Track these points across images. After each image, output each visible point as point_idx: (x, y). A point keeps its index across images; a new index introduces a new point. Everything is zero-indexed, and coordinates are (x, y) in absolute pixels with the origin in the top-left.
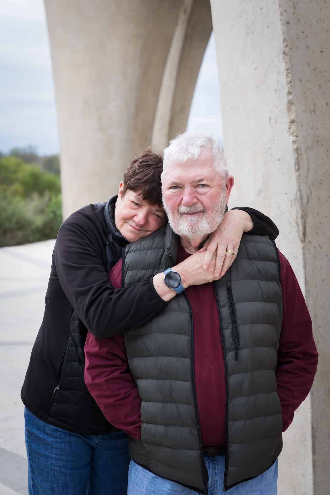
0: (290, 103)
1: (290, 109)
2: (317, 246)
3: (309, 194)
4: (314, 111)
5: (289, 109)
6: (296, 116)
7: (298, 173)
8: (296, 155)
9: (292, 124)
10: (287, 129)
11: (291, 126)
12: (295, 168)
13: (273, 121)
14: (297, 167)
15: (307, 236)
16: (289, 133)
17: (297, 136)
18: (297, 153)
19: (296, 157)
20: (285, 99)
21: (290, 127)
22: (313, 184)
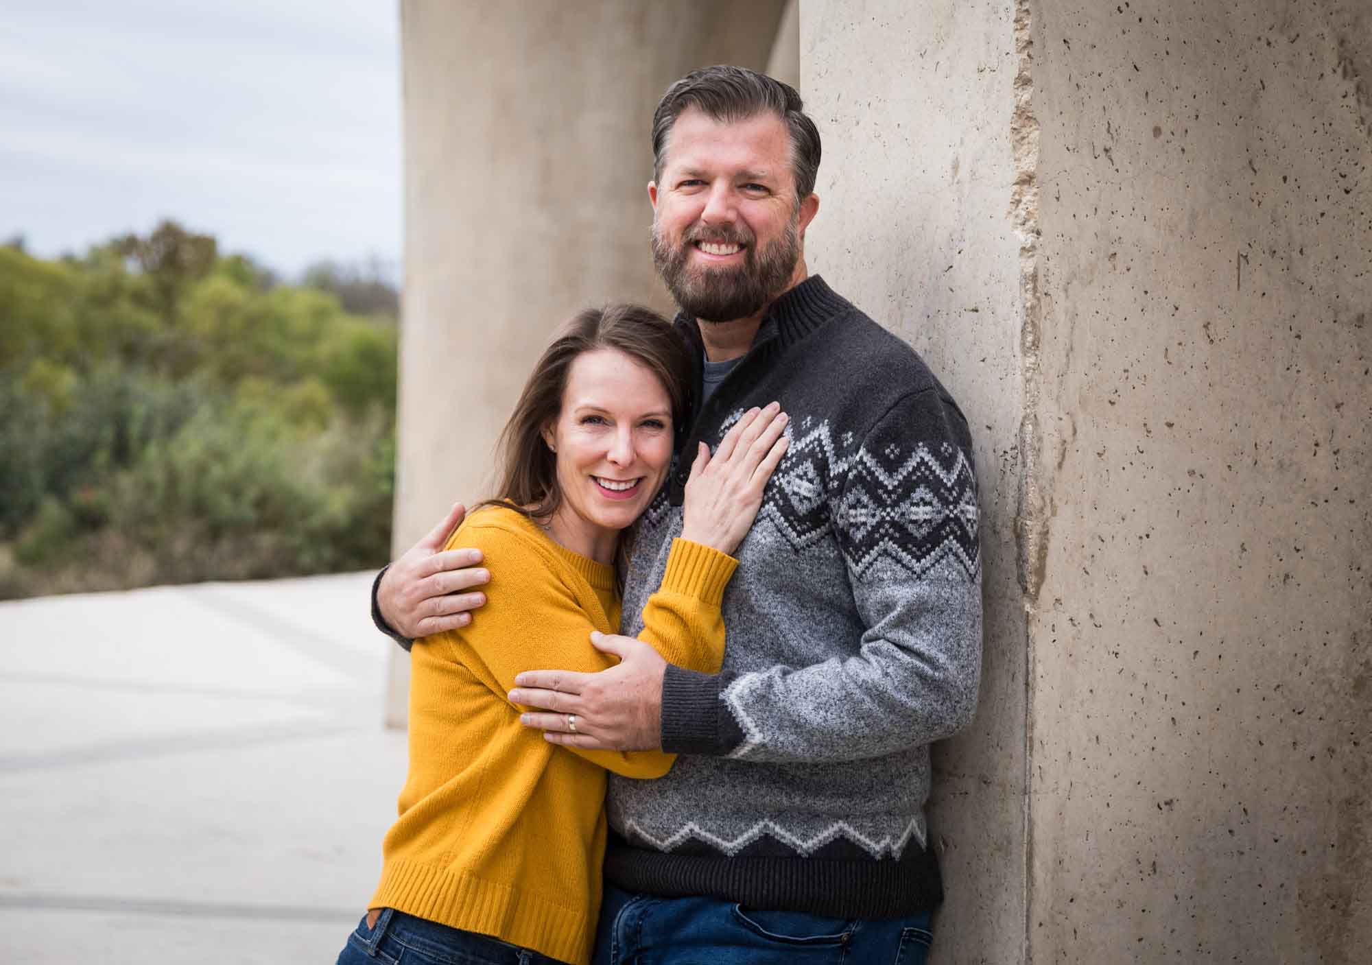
0: (1024, 115)
1: (1023, 138)
2: (1083, 616)
3: (1068, 434)
4: (1106, 150)
5: (1018, 137)
6: (1040, 162)
7: (1033, 359)
8: (1029, 295)
9: (1025, 187)
10: (1006, 206)
11: (1020, 194)
12: (1023, 344)
13: (963, 173)
14: (1030, 338)
15: (1048, 580)
16: (1011, 219)
17: (1038, 233)
18: (1035, 289)
19: (1028, 305)
20: (1008, 100)
21: (1017, 197)
22: (1083, 403)
